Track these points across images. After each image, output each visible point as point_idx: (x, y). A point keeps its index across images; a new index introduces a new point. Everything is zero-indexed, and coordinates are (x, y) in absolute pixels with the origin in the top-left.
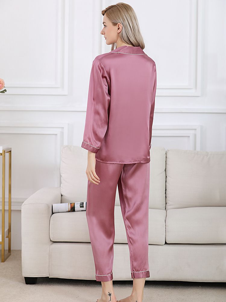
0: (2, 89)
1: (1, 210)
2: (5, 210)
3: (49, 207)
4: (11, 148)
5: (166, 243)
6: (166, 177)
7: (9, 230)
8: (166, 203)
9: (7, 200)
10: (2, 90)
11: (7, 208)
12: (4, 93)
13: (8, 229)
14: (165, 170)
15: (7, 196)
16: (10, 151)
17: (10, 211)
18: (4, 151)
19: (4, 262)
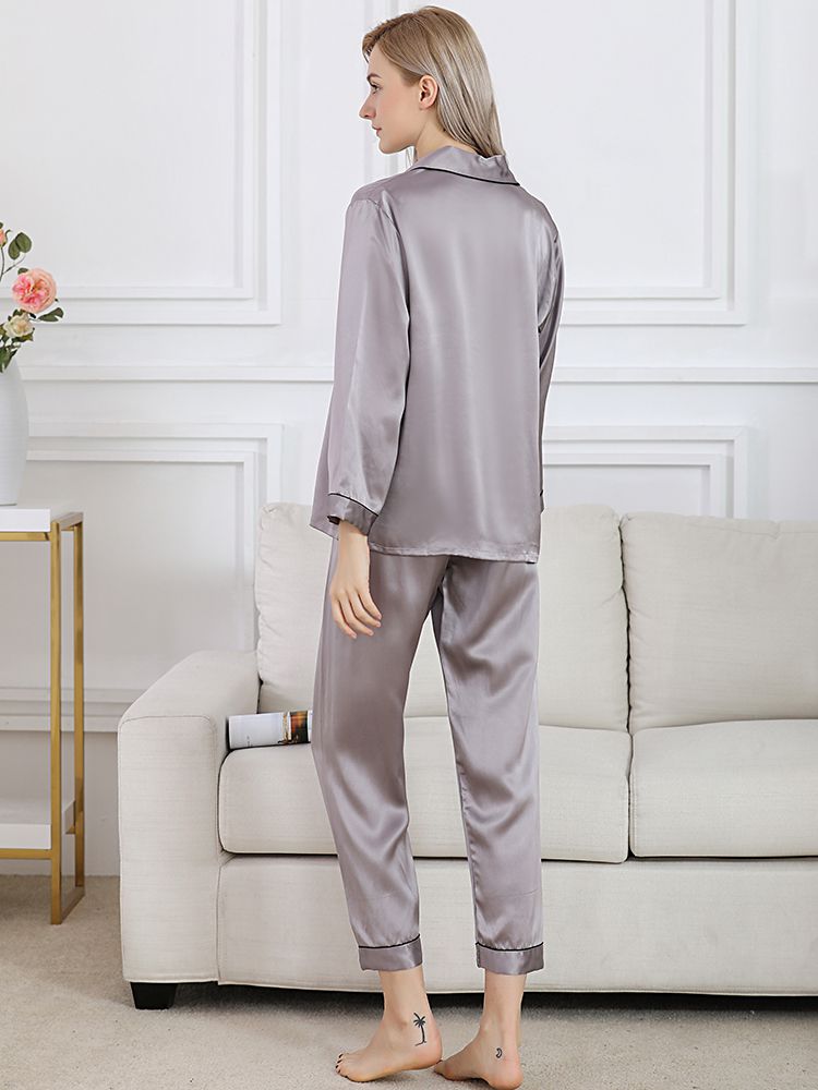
0: (48, 307)
1: (49, 733)
2: (61, 732)
3: (215, 731)
4: (82, 514)
5: (631, 856)
6: (629, 611)
7: (79, 806)
8: (630, 708)
9: (68, 696)
10: (47, 312)
11: (68, 724)
12: (57, 320)
13: (75, 803)
14: (623, 588)
15: (68, 680)
16: (79, 525)
17: (81, 736)
18: (58, 526)
19: (60, 923)
